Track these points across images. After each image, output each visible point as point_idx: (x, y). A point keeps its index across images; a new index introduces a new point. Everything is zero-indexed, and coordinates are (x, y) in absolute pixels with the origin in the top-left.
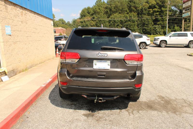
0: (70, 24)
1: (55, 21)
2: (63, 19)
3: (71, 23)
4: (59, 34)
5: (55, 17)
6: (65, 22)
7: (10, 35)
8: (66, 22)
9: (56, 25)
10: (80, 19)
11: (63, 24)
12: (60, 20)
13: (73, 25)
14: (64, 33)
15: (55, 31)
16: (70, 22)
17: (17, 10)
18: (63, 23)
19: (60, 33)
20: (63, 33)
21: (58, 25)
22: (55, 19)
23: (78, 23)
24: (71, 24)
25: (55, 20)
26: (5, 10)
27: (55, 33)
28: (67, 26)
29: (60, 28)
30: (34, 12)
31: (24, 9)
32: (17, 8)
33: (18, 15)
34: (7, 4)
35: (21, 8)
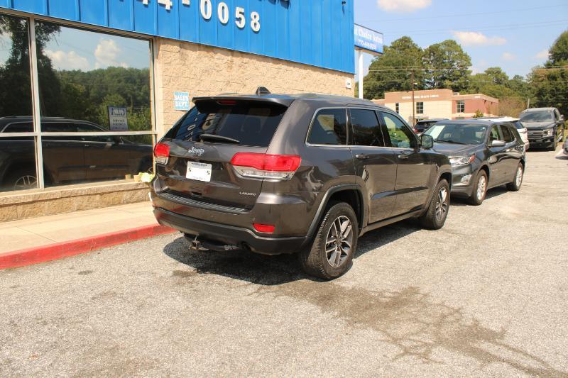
0: (521, 86)
1: (472, 74)
2: (499, 68)
3: (525, 81)
4: (474, 114)
5: (471, 62)
6: (505, 78)
8: (511, 78)
9: (475, 87)
10: (548, 66)
11: (498, 86)
12: (489, 72)
13: (530, 88)
14: (491, 112)
15: (463, 107)
16: (522, 78)
17: (216, 57)
18: (499, 82)
19: (477, 112)
20: (489, 113)
21: (478, 89)
22: (470, 68)
23: (540, 79)
24: (526, 83)
25: (470, 72)
26: (178, 61)
27: (462, 111)
28: (512, 91)
29: (478, 96)
30: (273, 58)
31: (239, 54)
32: (216, 53)
33: (218, 69)
34: (186, 49)
35: (230, 53)
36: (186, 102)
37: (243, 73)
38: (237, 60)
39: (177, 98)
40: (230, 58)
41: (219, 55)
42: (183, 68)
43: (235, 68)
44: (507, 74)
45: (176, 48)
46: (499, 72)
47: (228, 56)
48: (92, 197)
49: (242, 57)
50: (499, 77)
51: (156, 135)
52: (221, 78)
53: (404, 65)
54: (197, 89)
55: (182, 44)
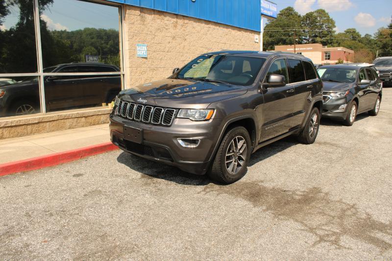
0: (370, 41)
1: (335, 33)
2: (354, 29)
3: (373, 38)
4: (337, 61)
5: (335, 25)
6: (359, 36)
7: (146, 58)
8: (363, 36)
9: (337, 42)
10: (391, 27)
11: (354, 41)
12: (348, 32)
13: (376, 43)
14: (349, 60)
15: (329, 56)
16: (370, 36)
17: (166, 19)
18: (354, 39)
19: (339, 60)
20: (347, 60)
21: (340, 44)
22: (334, 29)
23: (385, 37)
24: (373, 40)
25: (334, 32)
26: (139, 21)
27: (329, 59)
28: (363, 45)
29: (340, 49)
30: (205, 21)
31: (182, 17)
32: (165, 16)
33: (167, 27)
34: (145, 13)
35: (175, 16)
36: (145, 52)
37: (184, 30)
38: (180, 21)
39: (138, 48)
40: (175, 20)
41: (167, 18)
42: (143, 27)
43: (179, 27)
44: (360, 33)
45: (138, 12)
46: (354, 32)
47: (174, 18)
48: (80, 119)
49: (184, 19)
50: (354, 35)
51: (124, 75)
52: (169, 34)
53: (288, 26)
54: (153, 42)
55: (142, 10)
